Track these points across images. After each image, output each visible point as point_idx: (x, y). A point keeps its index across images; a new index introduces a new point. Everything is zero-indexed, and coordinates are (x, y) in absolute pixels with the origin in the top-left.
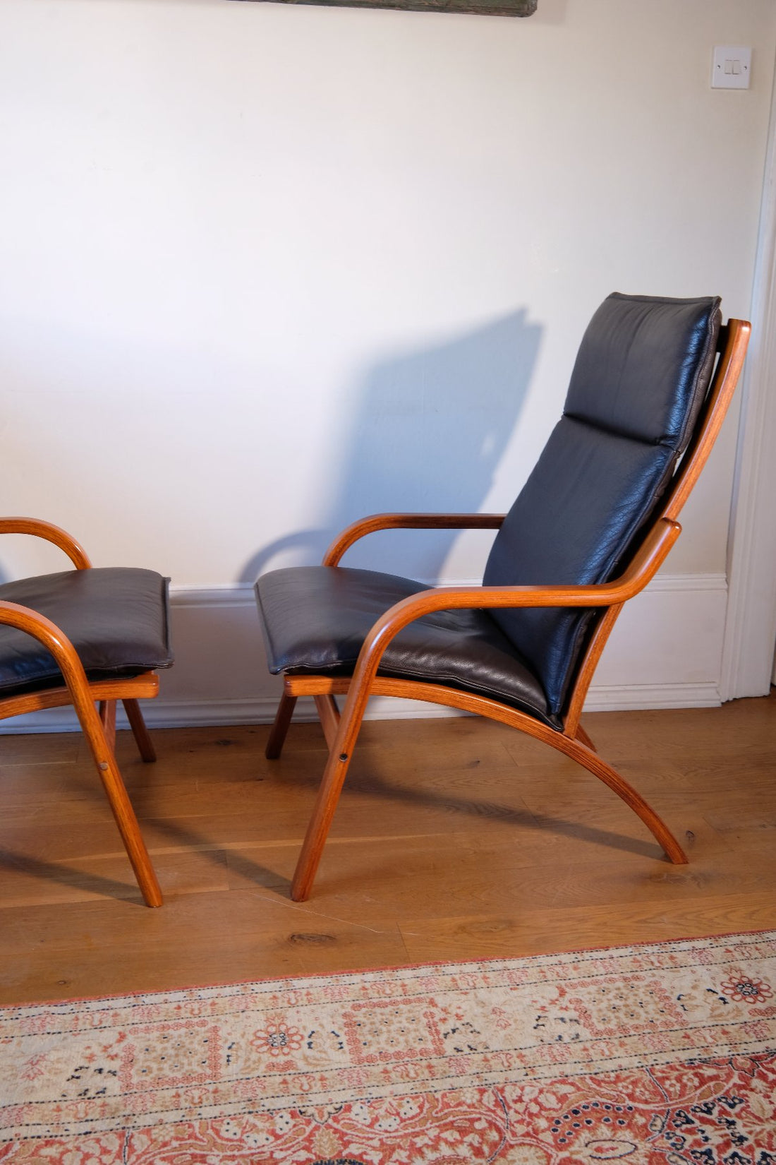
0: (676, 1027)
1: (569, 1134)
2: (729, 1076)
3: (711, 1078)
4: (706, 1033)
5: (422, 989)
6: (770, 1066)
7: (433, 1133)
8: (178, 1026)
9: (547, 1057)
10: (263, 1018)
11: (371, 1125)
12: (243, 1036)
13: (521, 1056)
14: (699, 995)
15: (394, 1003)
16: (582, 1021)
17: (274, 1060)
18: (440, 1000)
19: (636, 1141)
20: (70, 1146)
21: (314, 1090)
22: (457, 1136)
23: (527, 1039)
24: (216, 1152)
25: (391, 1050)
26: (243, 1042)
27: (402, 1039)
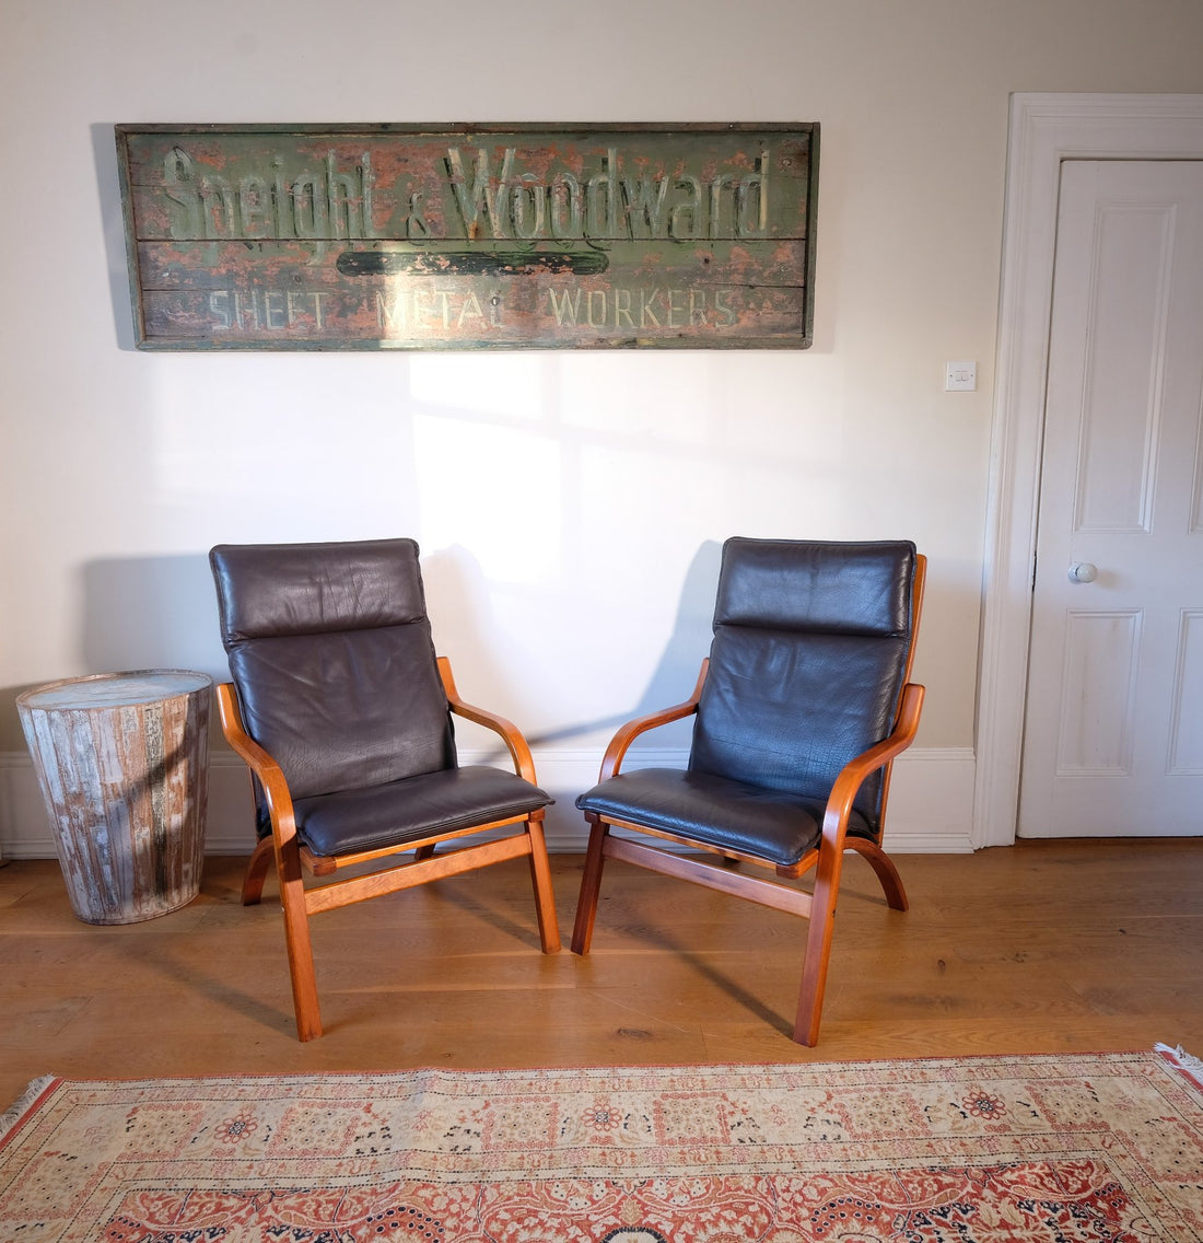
0: (921, 1137)
1: (826, 1224)
2: (964, 1185)
3: (948, 1186)
4: (946, 1143)
5: (718, 1085)
6: (1000, 1178)
7: (715, 1211)
8: (529, 1100)
9: (813, 1154)
10: (593, 1099)
11: (667, 1200)
12: (576, 1112)
13: (791, 1151)
14: (943, 1106)
15: (694, 1096)
16: (843, 1124)
17: (597, 1133)
18: (731, 1096)
19: (880, 1237)
20: (440, 1191)
21: (625, 1165)
22: (734, 1215)
23: (797, 1136)
24: (546, 1210)
25: (688, 1136)
26: (575, 1117)
27: (697, 1127)
